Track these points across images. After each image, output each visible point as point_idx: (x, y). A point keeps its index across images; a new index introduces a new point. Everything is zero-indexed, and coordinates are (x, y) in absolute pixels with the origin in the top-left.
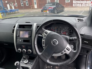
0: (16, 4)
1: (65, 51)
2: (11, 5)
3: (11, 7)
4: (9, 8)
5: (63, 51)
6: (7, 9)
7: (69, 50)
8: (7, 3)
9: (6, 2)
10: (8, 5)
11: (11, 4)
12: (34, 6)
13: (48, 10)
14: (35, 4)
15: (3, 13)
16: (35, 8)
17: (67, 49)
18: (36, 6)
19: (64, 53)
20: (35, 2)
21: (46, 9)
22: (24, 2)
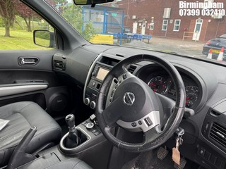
0: (152, 24)
1: (140, 123)
2: (140, 25)
3: (139, 30)
4: (135, 31)
5: (137, 122)
6: (131, 31)
7: (149, 125)
8: (135, 20)
9: (134, 17)
10: (135, 25)
11: (142, 23)
12: (192, 34)
13: (223, 49)
14: (198, 29)
15: (119, 38)
16: (194, 39)
17: (145, 120)
18: (196, 36)
19: (138, 126)
20: (199, 25)
21: (218, 46)
22: (171, 21)
